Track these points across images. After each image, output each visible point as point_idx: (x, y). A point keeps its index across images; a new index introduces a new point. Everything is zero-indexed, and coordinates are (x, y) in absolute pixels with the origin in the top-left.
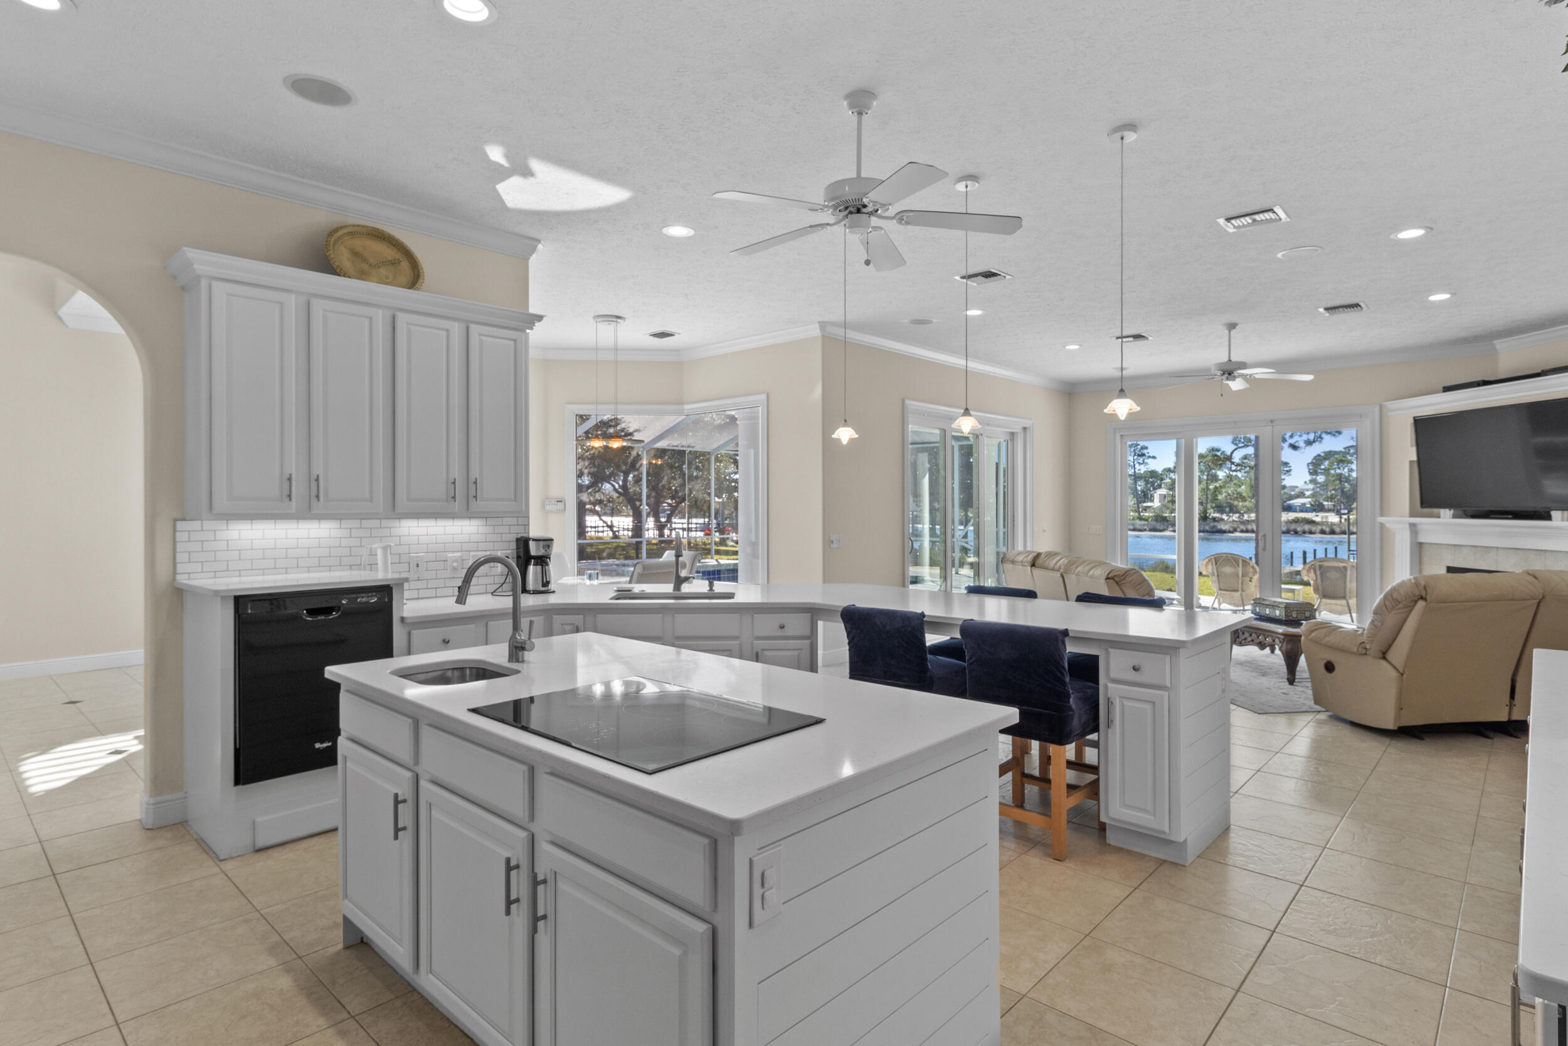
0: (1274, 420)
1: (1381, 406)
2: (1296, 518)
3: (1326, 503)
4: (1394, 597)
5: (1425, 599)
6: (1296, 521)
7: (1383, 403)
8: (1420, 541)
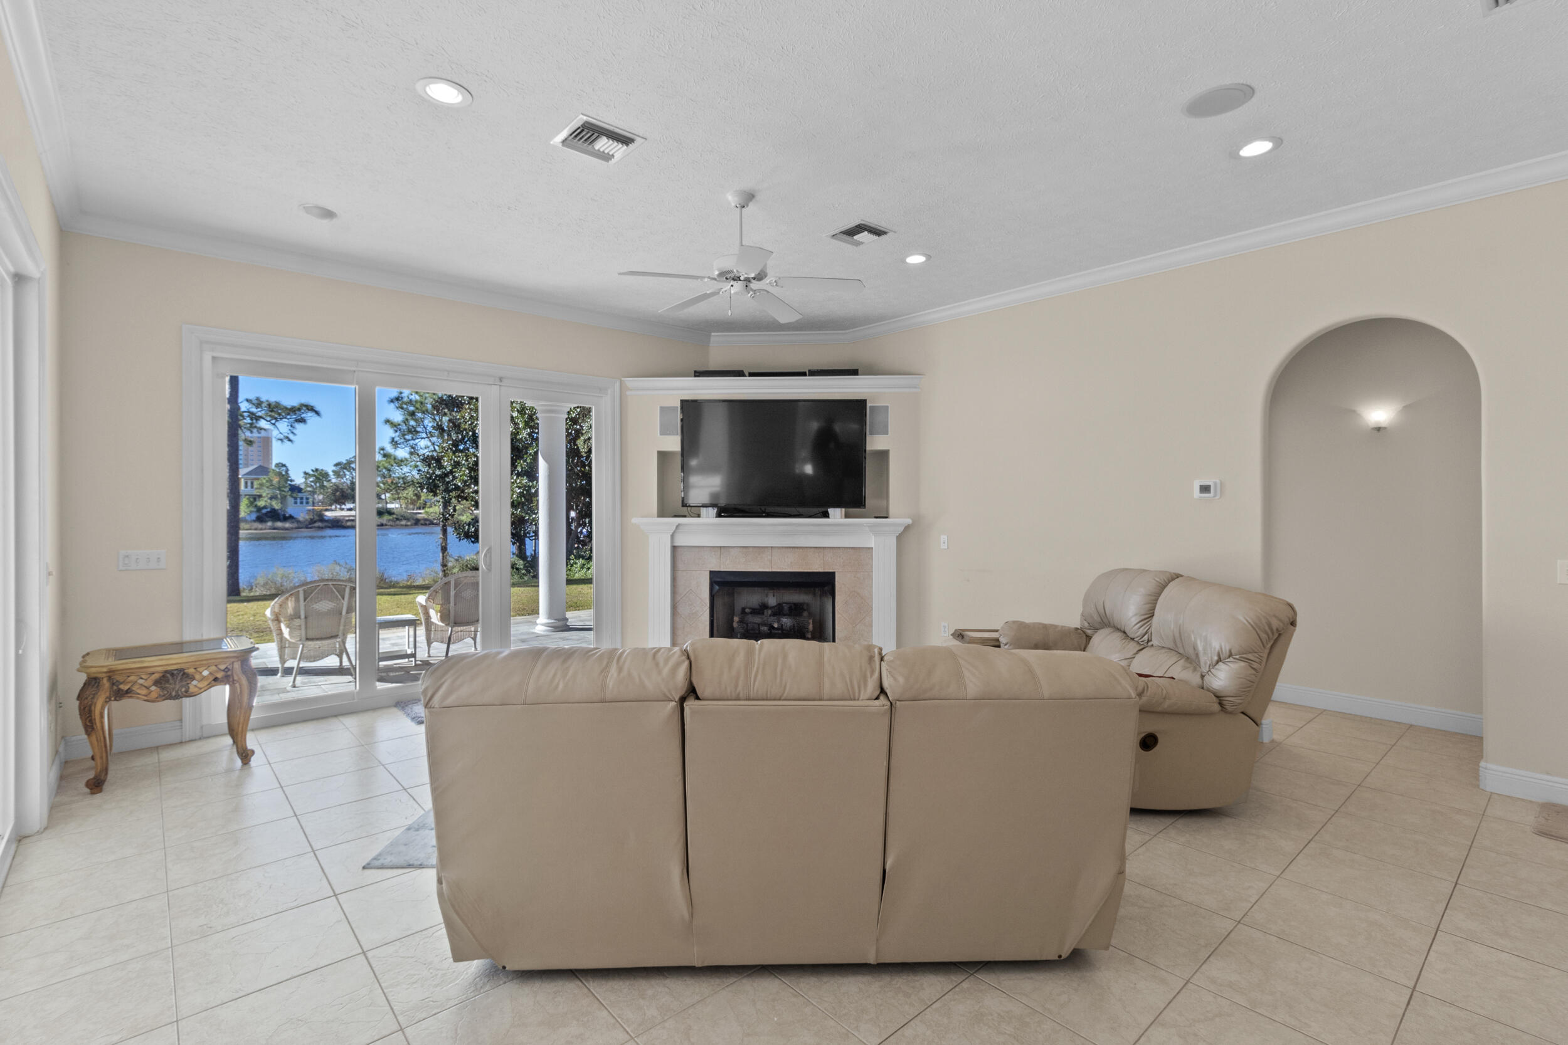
1: (621, 382)
7: (623, 379)
8: (676, 544)
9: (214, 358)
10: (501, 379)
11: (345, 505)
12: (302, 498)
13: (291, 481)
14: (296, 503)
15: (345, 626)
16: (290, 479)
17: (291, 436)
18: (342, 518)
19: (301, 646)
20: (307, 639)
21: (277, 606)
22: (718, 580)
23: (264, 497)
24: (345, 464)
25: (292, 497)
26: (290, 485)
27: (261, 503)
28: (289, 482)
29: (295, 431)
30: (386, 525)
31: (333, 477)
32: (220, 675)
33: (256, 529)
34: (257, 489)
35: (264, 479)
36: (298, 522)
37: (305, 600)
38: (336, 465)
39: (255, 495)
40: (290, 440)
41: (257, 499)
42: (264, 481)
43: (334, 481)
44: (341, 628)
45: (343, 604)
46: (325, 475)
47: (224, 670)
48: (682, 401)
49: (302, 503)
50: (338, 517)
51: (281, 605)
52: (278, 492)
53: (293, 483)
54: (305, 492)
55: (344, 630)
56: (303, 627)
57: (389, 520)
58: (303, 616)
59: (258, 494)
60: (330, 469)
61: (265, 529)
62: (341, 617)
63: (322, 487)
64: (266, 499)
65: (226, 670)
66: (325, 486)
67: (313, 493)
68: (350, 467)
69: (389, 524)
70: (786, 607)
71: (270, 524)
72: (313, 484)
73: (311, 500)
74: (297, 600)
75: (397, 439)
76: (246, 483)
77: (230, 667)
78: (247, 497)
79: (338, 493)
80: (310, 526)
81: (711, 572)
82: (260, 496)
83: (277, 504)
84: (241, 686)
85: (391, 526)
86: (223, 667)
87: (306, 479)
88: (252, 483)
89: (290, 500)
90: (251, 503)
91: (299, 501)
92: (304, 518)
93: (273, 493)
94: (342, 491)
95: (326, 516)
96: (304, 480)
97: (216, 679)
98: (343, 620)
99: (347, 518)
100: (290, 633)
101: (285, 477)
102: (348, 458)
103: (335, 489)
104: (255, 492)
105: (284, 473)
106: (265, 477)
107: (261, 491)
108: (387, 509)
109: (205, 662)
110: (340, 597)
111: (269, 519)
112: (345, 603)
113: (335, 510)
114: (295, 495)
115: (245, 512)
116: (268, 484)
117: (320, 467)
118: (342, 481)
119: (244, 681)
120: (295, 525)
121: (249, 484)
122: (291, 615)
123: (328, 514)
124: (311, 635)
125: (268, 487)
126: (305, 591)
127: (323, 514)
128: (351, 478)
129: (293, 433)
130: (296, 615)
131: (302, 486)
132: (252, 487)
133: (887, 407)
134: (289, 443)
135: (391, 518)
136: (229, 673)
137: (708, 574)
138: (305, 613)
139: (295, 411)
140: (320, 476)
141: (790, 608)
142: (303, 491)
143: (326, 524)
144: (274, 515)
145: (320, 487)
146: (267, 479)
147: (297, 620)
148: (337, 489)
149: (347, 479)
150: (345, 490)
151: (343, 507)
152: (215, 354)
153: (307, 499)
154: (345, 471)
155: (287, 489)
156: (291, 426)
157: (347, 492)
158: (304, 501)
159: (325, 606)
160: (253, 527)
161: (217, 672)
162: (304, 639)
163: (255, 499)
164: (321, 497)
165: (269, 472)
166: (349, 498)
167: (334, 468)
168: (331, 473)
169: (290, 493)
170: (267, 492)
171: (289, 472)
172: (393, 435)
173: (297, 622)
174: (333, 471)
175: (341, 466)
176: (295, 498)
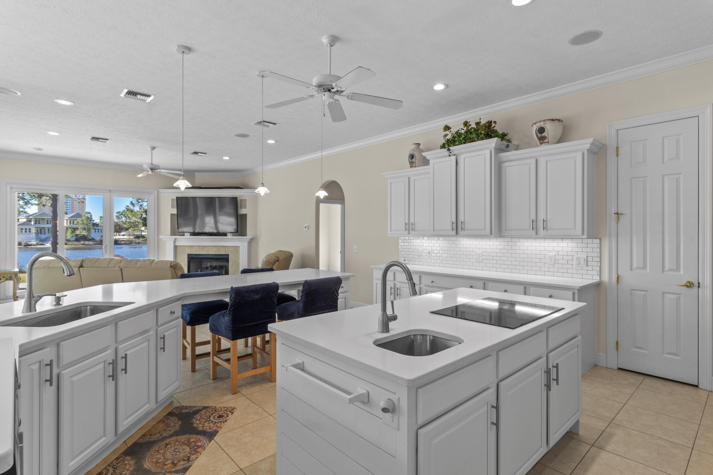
0: (111, 190)
1: (158, 190)
4: (270, 261)
5: (278, 261)
7: (159, 189)
8: (176, 245)
9: (11, 187)
10: (110, 191)
12: (98, 230)
13: (93, 221)
14: (95, 232)
16: (92, 220)
18: (118, 239)
22: (191, 257)
23: (79, 229)
24: (122, 212)
25: (94, 229)
26: (93, 223)
27: (78, 232)
28: (92, 222)
30: (141, 243)
31: (116, 219)
32: (8, 278)
33: (75, 245)
34: (76, 224)
35: (79, 220)
36: (96, 241)
38: (117, 213)
39: (75, 228)
41: (76, 230)
42: (80, 221)
43: (116, 221)
47: (9, 277)
48: (177, 198)
49: (98, 232)
50: (117, 239)
52: (86, 226)
53: (94, 222)
57: (143, 240)
59: (76, 227)
61: (80, 245)
64: (80, 230)
65: (10, 277)
68: (125, 214)
69: (142, 242)
70: (218, 267)
71: (82, 242)
75: (134, 202)
76: (70, 222)
77: (11, 276)
78: (71, 229)
79: (118, 227)
81: (188, 254)
82: (77, 228)
83: (85, 232)
85: (144, 243)
86: (9, 276)
88: (73, 222)
89: (93, 231)
90: (73, 232)
91: (97, 231)
92: (99, 239)
93: (84, 227)
94: (121, 226)
96: (99, 220)
97: (7, 279)
99: (122, 240)
101: (90, 219)
102: (123, 209)
103: (116, 225)
104: (75, 226)
105: (89, 217)
106: (80, 219)
107: (78, 226)
108: (142, 235)
109: (4, 274)
111: (82, 240)
113: (117, 234)
115: (70, 236)
116: (81, 222)
118: (120, 221)
120: (95, 243)
121: (72, 222)
125: (81, 224)
128: (125, 220)
131: (99, 223)
132: (73, 224)
133: (246, 199)
135: (143, 239)
136: (11, 277)
137: (187, 255)
141: (220, 267)
142: (99, 226)
144: (84, 238)
146: (81, 220)
149: (122, 220)
151: (120, 234)
154: (122, 215)
155: (91, 225)
157: (123, 226)
158: (100, 231)
160: (73, 244)
161: (7, 277)
163: (75, 230)
165: (82, 216)
166: (123, 230)
167: (116, 215)
169: (92, 227)
170: (81, 226)
171: (92, 217)
172: (132, 200)
175: (120, 213)
176: (95, 230)
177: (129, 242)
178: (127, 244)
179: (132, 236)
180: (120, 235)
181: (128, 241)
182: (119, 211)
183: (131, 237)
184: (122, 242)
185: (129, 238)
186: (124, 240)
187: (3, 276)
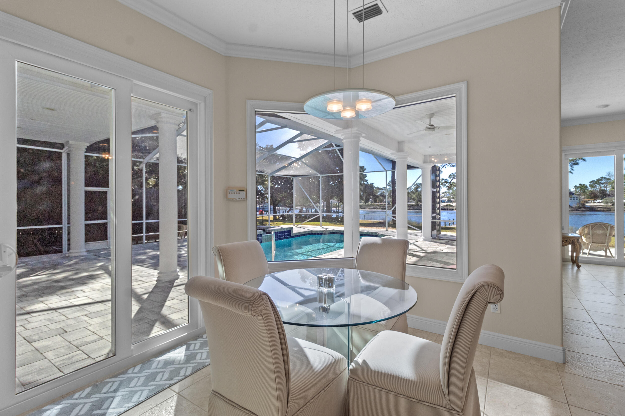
2: (447, 205)
3: (452, 200)
6: (447, 206)
9: (565, 154)
11: (597, 201)
12: (574, 198)
15: (608, 240)
16: (568, 189)
17: (572, 171)
18: (595, 206)
19: (590, 244)
20: (593, 242)
21: (581, 230)
24: (596, 181)
28: (568, 191)
29: (573, 169)
31: (589, 187)
36: (572, 208)
37: (592, 229)
38: (590, 182)
40: (571, 173)
43: (590, 189)
44: (607, 240)
45: (607, 232)
46: (586, 187)
49: (574, 199)
50: (593, 206)
51: (582, 230)
53: (570, 191)
54: (576, 195)
55: (608, 241)
56: (591, 238)
58: (591, 234)
60: (588, 184)
62: (606, 237)
63: (584, 192)
65: (573, 241)
66: (586, 192)
67: (580, 195)
68: (599, 182)
72: (579, 191)
73: (578, 198)
74: (589, 229)
79: (593, 195)
80: (578, 210)
84: (577, 246)
86: (571, 240)
87: (576, 189)
91: (572, 199)
92: (575, 206)
94: (595, 194)
95: (586, 205)
98: (607, 238)
99: (598, 207)
100: (586, 240)
102: (598, 178)
103: (591, 193)
110: (606, 229)
112: (608, 232)
113: (591, 202)
114: (571, 196)
117: (583, 183)
118: (595, 189)
119: (578, 245)
122: (586, 233)
123: (588, 204)
124: (594, 241)
126: (591, 226)
127: (585, 205)
128: (599, 188)
129: (572, 169)
130: (588, 234)
131: (574, 192)
134: (571, 174)
136: (574, 242)
138: (592, 233)
139: (573, 160)
140: (582, 187)
142: (574, 195)
143: (587, 209)
145: (583, 192)
147: (589, 236)
148: (592, 193)
149: (597, 188)
150: (596, 193)
151: (595, 201)
152: (565, 153)
153: (577, 198)
154: (596, 184)
156: (572, 167)
157: (598, 194)
158: (575, 199)
159: (600, 232)
162: (591, 242)
164: (583, 197)
166: (599, 197)
167: (590, 184)
168: (588, 186)
169: (568, 195)
171: (568, 186)
173: (588, 236)
174: (589, 185)
175: (594, 182)
176: (571, 198)
177: (607, 209)
178: (604, 211)
179: (611, 203)
180: (595, 203)
181: (605, 208)
182: (593, 180)
183: (609, 204)
184: (599, 209)
185: (607, 205)
186: (600, 207)
187: (565, 240)
